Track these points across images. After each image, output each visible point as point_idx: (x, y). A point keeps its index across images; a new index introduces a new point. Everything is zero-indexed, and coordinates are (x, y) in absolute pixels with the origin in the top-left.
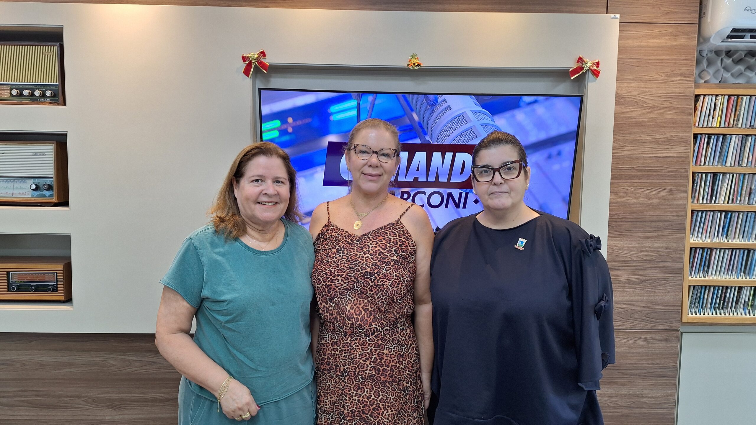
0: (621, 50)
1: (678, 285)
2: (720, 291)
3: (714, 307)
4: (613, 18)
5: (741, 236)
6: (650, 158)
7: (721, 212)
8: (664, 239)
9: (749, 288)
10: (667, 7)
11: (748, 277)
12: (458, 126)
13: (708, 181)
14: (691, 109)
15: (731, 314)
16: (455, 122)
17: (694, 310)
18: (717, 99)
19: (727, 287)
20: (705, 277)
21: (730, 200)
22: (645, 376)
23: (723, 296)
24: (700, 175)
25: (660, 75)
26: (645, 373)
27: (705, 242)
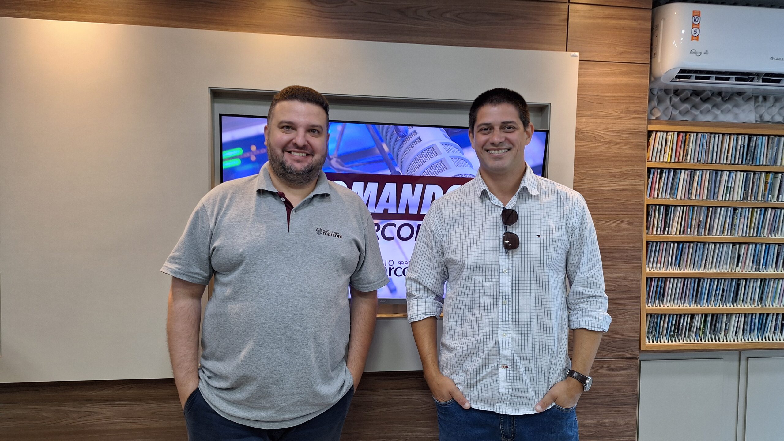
0: (581, 86)
1: (637, 314)
2: (675, 319)
3: (670, 335)
4: (573, 56)
5: (692, 266)
6: (608, 191)
7: (674, 242)
8: (623, 269)
9: (700, 315)
10: (622, 48)
11: (699, 305)
12: (428, 158)
13: (661, 213)
14: (644, 145)
15: (685, 341)
16: (425, 154)
17: (652, 337)
18: (668, 135)
19: (681, 315)
20: (660, 306)
21: (682, 231)
22: (608, 405)
23: (677, 323)
24: (654, 207)
25: (615, 112)
26: (607, 402)
27: (660, 271)
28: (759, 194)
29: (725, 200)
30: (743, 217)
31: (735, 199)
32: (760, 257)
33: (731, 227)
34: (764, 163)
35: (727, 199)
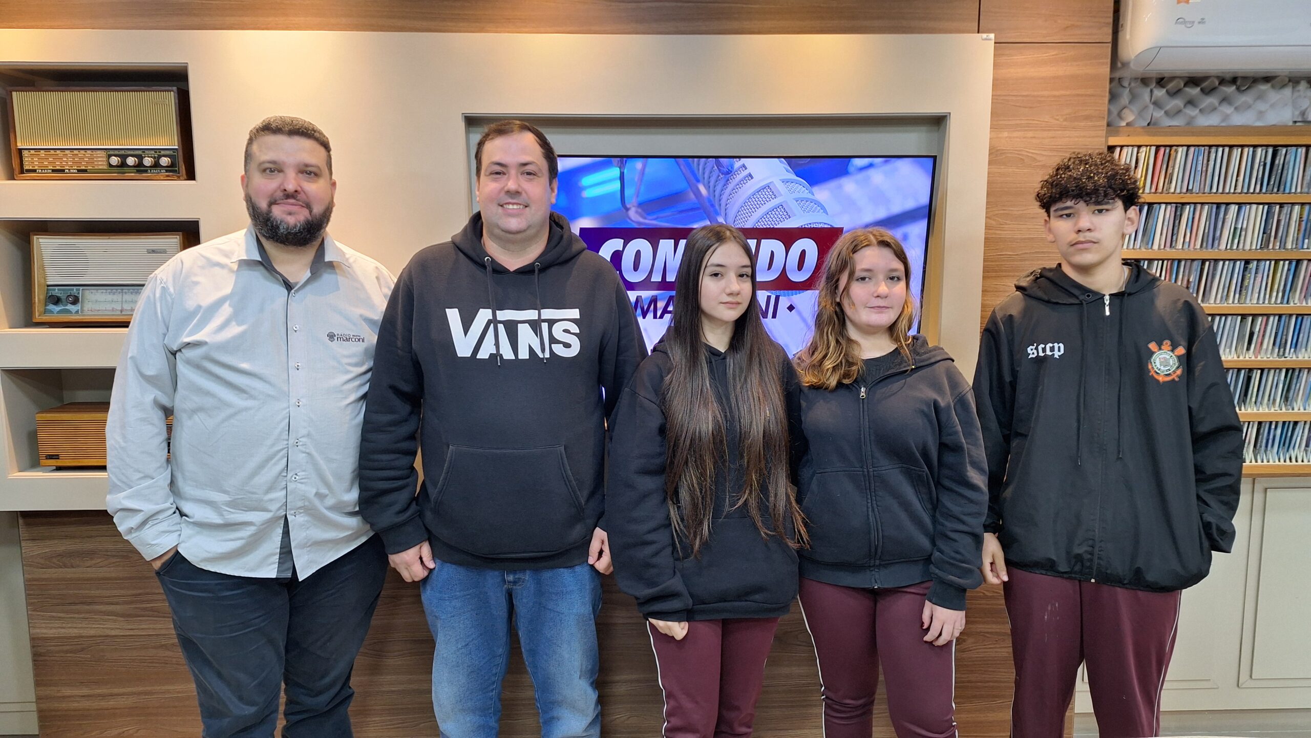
0: (998, 84)
4: (986, 39)
10: (1066, 19)
12: (763, 203)
18: (1141, 151)
28: (1288, 239)
29: (1231, 249)
30: (1260, 275)
31: (1247, 247)
32: (1287, 335)
33: (1241, 291)
34: (1299, 190)
35: (1235, 247)
